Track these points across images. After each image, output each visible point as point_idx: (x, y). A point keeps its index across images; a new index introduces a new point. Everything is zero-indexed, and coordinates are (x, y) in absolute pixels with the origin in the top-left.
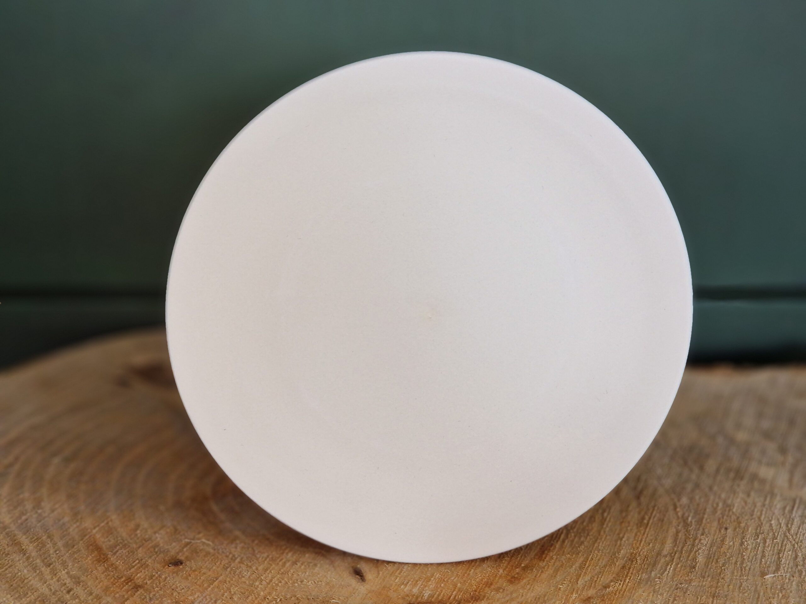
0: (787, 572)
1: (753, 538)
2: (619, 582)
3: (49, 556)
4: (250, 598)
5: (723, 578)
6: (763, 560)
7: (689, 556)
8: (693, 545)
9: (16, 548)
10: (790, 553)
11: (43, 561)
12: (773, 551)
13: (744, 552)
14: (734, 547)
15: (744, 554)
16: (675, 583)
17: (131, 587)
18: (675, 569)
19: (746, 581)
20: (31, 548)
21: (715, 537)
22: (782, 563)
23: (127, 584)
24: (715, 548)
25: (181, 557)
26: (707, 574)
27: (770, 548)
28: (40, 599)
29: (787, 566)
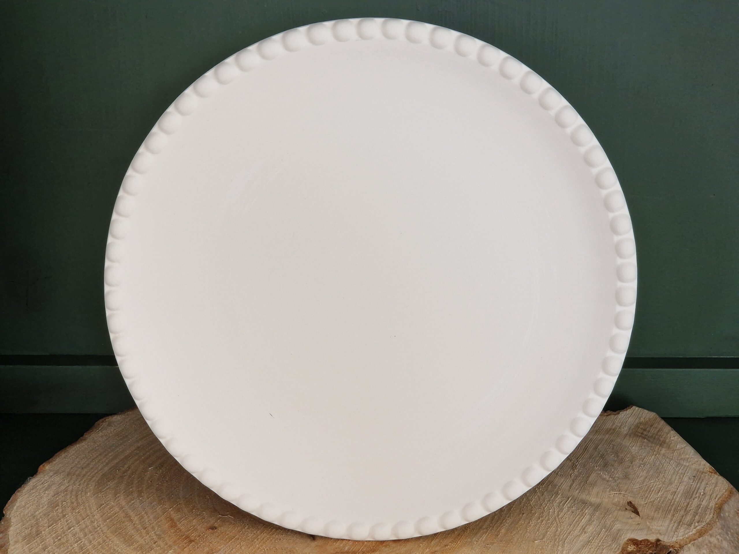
0: (548, 539)
1: (536, 520)
2: (454, 543)
3: (145, 523)
4: (251, 548)
5: (512, 542)
6: (537, 532)
7: (497, 529)
8: (501, 523)
9: (128, 519)
10: (554, 529)
11: (142, 526)
12: (545, 527)
13: (529, 528)
14: (524, 524)
15: (528, 528)
16: (484, 544)
17: (188, 541)
18: (487, 536)
19: (524, 544)
20: (135, 519)
21: (516, 518)
22: (547, 534)
23: (186, 539)
24: (513, 525)
25: (216, 525)
26: (504, 539)
27: (543, 526)
28: (139, 547)
29: (550, 536)
